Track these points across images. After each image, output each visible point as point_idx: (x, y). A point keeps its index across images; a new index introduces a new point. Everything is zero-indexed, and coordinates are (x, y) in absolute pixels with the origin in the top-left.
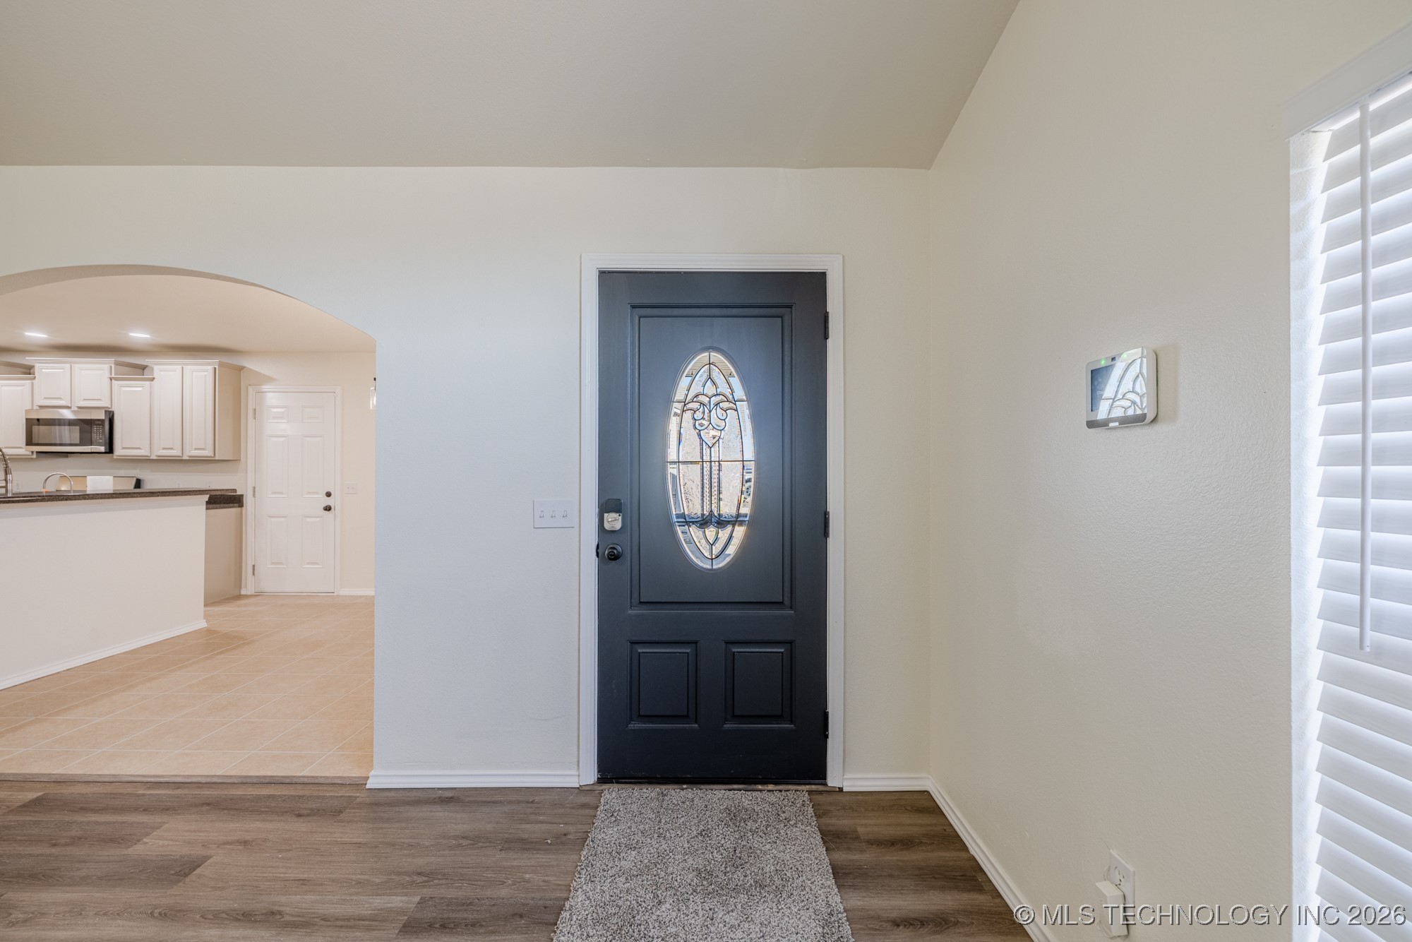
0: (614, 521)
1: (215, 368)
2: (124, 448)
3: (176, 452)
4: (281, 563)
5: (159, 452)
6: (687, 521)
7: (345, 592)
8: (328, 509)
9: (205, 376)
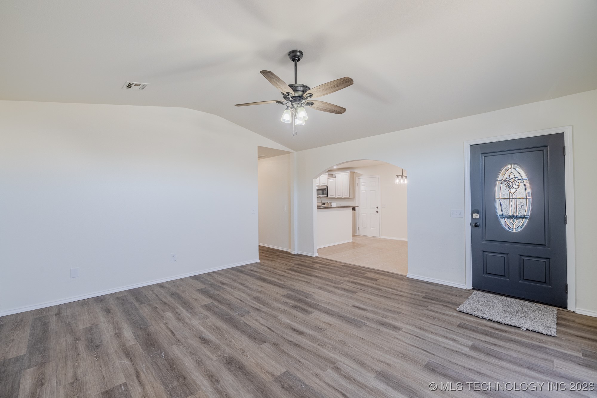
0: (476, 216)
1: (349, 173)
2: (330, 195)
3: (341, 196)
4: (365, 227)
6: (503, 217)
7: (382, 237)
8: (377, 212)
9: (347, 176)
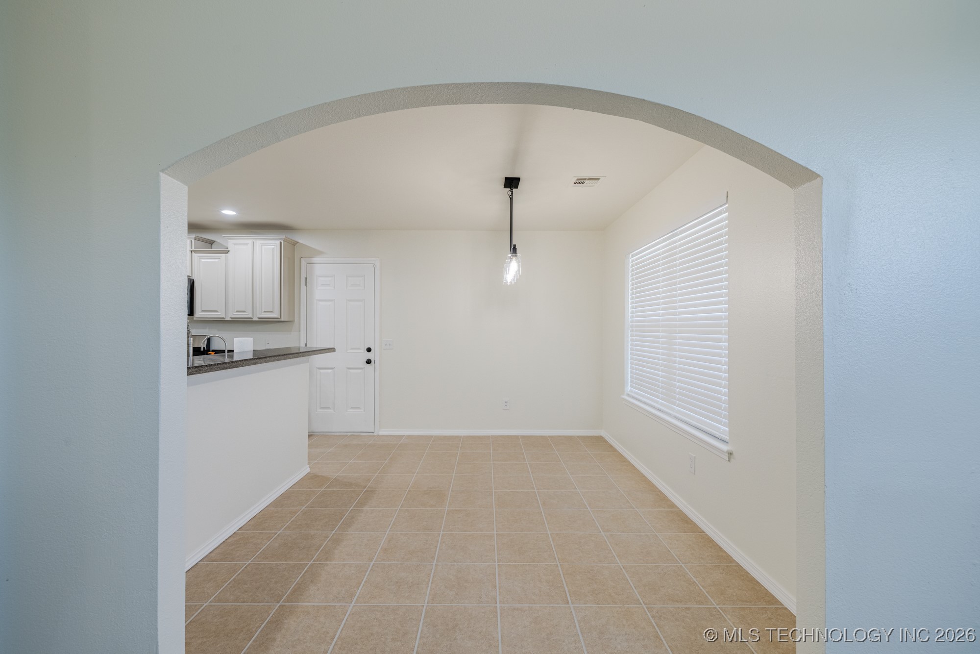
1: (281, 242)
2: (203, 311)
3: (247, 315)
4: (329, 408)
5: (233, 314)
7: (382, 431)
8: (369, 362)
9: (273, 248)
